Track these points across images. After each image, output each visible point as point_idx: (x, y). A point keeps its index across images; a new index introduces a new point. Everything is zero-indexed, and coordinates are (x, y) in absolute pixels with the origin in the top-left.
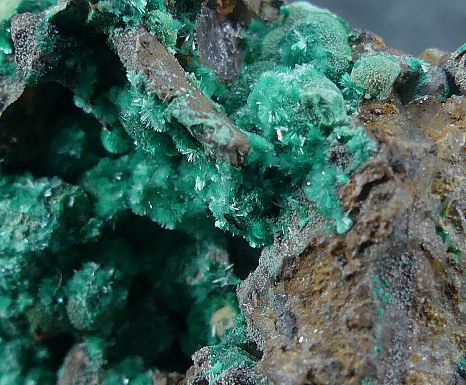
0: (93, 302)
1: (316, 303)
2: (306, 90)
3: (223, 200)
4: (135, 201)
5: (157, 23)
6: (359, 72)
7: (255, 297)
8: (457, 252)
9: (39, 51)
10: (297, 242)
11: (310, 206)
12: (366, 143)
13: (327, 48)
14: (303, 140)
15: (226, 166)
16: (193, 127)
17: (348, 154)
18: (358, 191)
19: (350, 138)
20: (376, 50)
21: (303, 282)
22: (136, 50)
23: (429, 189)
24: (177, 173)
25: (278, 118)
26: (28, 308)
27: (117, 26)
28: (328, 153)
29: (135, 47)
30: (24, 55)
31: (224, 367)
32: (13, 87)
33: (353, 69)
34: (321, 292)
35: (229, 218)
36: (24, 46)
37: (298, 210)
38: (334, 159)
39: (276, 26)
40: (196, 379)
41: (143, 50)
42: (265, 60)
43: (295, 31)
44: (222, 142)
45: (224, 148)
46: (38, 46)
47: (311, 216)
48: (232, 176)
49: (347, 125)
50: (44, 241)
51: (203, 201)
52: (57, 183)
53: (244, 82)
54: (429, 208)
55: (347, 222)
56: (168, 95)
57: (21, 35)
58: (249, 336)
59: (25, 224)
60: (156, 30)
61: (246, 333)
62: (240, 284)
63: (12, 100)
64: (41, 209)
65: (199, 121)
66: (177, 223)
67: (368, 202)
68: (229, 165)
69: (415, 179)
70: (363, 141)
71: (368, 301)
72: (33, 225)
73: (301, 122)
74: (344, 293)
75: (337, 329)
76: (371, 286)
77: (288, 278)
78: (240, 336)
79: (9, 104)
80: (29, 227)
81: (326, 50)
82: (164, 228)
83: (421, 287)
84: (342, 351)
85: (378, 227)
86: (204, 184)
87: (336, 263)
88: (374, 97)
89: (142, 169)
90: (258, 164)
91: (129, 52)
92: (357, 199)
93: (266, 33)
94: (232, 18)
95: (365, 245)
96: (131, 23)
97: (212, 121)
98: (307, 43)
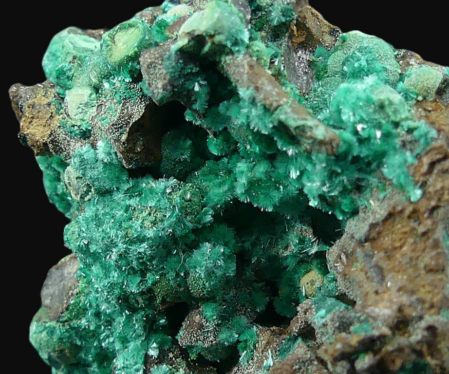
0: (210, 274)
1: (398, 256)
2: (377, 95)
3: (317, 183)
4: (239, 191)
5: (258, 51)
6: (412, 80)
7: (343, 257)
9: (168, 77)
10: (379, 211)
11: (388, 183)
12: (428, 132)
13: (382, 64)
15: (322, 156)
16: (297, 127)
17: (415, 141)
18: (425, 168)
19: (415, 128)
20: (419, 64)
21: (386, 241)
22: (246, 72)
24: (273, 166)
25: (358, 118)
26: (155, 283)
27: (228, 54)
28: (398, 142)
29: (244, 69)
30: (155, 81)
31: (328, 312)
32: (135, 108)
33: (406, 79)
34: (401, 247)
35: (322, 198)
36: (155, 74)
37: (378, 187)
38: (404, 145)
39: (336, 50)
40: (301, 326)
41: (251, 72)
42: (331, 77)
43: (356, 52)
44: (319, 137)
45: (321, 143)
46: (166, 74)
47: (388, 191)
48: (327, 164)
49: (411, 119)
50: (169, 228)
51: (295, 187)
52: (173, 181)
53: (319, 93)
55: (419, 192)
56: (275, 104)
57: (151, 65)
58: (340, 290)
59: (152, 215)
60: (257, 56)
61: (337, 287)
62: (329, 250)
63: (136, 117)
64: (164, 202)
65: (301, 123)
66: (275, 206)
67: (434, 176)
68: (325, 155)
70: (426, 130)
71: (440, 250)
72: (159, 215)
73: (376, 119)
74: (421, 246)
75: (417, 274)
76: (441, 239)
77: (374, 239)
78: (332, 290)
79: (134, 121)
80: (156, 217)
81: (382, 65)
82: (264, 211)
84: (422, 290)
85: (443, 194)
86: (298, 173)
87: (413, 224)
88: (425, 98)
89: (242, 166)
90: (346, 154)
91: (241, 74)
92: (425, 174)
93: (329, 56)
94: (303, 46)
95: (434, 209)
96: (238, 51)
97: (310, 123)
98: (367, 61)
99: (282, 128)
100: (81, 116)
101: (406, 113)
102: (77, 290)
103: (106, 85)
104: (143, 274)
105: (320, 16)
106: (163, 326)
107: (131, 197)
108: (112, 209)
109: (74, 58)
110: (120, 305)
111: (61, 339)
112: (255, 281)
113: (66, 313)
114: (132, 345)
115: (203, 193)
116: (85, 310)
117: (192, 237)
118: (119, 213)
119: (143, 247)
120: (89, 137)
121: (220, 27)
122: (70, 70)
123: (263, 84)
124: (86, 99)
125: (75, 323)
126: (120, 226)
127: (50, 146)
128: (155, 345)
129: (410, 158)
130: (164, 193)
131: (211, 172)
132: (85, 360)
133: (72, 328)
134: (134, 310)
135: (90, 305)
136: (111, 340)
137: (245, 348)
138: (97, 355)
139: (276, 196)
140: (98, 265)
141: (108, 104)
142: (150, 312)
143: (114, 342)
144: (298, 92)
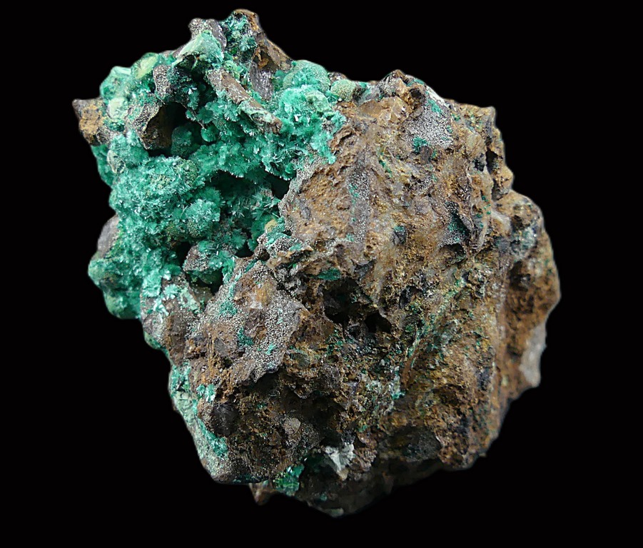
0: (202, 220)
1: (321, 200)
2: (308, 95)
3: (269, 155)
4: (221, 163)
5: (230, 67)
6: (335, 88)
7: (288, 206)
8: (390, 172)
9: (170, 84)
10: (309, 171)
11: (315, 153)
14: (308, 119)
15: (270, 135)
16: (252, 115)
17: (332, 125)
18: (338, 142)
19: (332, 116)
20: (342, 79)
21: (313, 191)
22: (221, 80)
23: (374, 141)
24: (243, 147)
25: (295, 110)
26: (165, 228)
27: (210, 69)
28: (321, 126)
29: (220, 78)
30: (162, 87)
31: (275, 240)
32: (153, 109)
33: (331, 87)
34: (322, 194)
35: (272, 164)
36: (161, 82)
37: (308, 156)
38: (325, 127)
39: (289, 72)
41: (224, 79)
43: (300, 72)
44: (268, 121)
45: (269, 125)
46: (169, 82)
47: (315, 158)
48: (274, 140)
49: (331, 111)
50: (174, 188)
51: (258, 160)
52: (178, 159)
53: (275, 99)
54: (375, 150)
55: (334, 158)
56: (239, 100)
57: (159, 76)
58: (286, 227)
59: (163, 180)
60: (230, 70)
62: (280, 202)
63: (153, 115)
65: (255, 112)
66: (245, 174)
67: (344, 146)
68: (272, 134)
69: (366, 135)
70: (339, 117)
71: (347, 195)
72: (168, 180)
73: (307, 111)
74: (334, 193)
75: (332, 211)
76: (348, 188)
77: (305, 191)
79: (151, 118)
80: (165, 182)
81: (317, 80)
82: (238, 177)
83: (373, 189)
84: (335, 222)
85: (349, 158)
86: (258, 150)
87: (329, 178)
88: (343, 100)
89: (224, 148)
90: (287, 133)
91: (217, 81)
92: (338, 146)
93: (285, 76)
94: (266, 69)
95: (344, 168)
96: (216, 67)
97: (262, 112)
98: (307, 77)
99: (243, 116)
100: (118, 116)
101: (327, 107)
102: (118, 237)
103: (134, 95)
104: (158, 222)
105: (280, 51)
106: (174, 259)
107: (149, 169)
108: (137, 178)
109: (116, 79)
110: (144, 244)
111: (106, 270)
112: (235, 228)
113: (110, 252)
114: (152, 273)
115: (198, 167)
116: (123, 250)
117: (191, 195)
118: (142, 180)
119: (157, 202)
120: (123, 131)
121: (203, 50)
122: (113, 88)
123: (232, 87)
124: (121, 105)
125: (116, 259)
126: (142, 188)
127: (98, 137)
128: (168, 272)
129: (329, 136)
130: (171, 165)
131: (203, 152)
132: (124, 285)
133: (114, 262)
134: (153, 248)
135: (126, 246)
136: (140, 270)
137: (227, 271)
138: (132, 281)
139: (246, 167)
140: (130, 218)
141: (135, 108)
142: (164, 249)
143: (142, 271)
144: (261, 98)
